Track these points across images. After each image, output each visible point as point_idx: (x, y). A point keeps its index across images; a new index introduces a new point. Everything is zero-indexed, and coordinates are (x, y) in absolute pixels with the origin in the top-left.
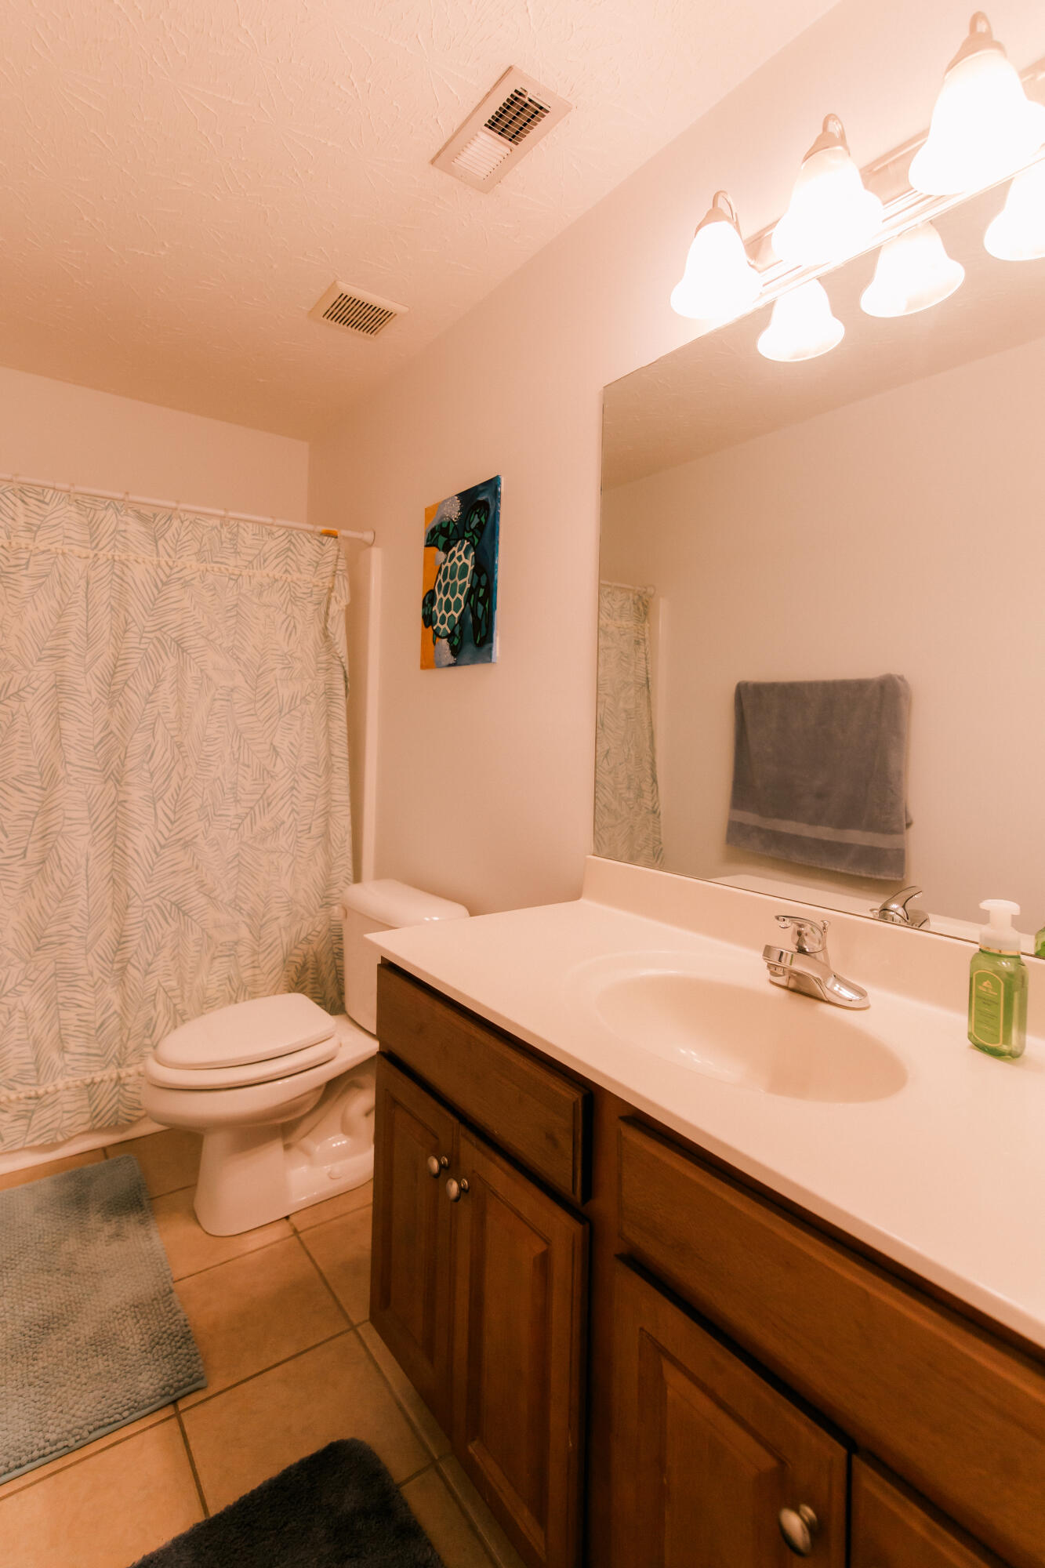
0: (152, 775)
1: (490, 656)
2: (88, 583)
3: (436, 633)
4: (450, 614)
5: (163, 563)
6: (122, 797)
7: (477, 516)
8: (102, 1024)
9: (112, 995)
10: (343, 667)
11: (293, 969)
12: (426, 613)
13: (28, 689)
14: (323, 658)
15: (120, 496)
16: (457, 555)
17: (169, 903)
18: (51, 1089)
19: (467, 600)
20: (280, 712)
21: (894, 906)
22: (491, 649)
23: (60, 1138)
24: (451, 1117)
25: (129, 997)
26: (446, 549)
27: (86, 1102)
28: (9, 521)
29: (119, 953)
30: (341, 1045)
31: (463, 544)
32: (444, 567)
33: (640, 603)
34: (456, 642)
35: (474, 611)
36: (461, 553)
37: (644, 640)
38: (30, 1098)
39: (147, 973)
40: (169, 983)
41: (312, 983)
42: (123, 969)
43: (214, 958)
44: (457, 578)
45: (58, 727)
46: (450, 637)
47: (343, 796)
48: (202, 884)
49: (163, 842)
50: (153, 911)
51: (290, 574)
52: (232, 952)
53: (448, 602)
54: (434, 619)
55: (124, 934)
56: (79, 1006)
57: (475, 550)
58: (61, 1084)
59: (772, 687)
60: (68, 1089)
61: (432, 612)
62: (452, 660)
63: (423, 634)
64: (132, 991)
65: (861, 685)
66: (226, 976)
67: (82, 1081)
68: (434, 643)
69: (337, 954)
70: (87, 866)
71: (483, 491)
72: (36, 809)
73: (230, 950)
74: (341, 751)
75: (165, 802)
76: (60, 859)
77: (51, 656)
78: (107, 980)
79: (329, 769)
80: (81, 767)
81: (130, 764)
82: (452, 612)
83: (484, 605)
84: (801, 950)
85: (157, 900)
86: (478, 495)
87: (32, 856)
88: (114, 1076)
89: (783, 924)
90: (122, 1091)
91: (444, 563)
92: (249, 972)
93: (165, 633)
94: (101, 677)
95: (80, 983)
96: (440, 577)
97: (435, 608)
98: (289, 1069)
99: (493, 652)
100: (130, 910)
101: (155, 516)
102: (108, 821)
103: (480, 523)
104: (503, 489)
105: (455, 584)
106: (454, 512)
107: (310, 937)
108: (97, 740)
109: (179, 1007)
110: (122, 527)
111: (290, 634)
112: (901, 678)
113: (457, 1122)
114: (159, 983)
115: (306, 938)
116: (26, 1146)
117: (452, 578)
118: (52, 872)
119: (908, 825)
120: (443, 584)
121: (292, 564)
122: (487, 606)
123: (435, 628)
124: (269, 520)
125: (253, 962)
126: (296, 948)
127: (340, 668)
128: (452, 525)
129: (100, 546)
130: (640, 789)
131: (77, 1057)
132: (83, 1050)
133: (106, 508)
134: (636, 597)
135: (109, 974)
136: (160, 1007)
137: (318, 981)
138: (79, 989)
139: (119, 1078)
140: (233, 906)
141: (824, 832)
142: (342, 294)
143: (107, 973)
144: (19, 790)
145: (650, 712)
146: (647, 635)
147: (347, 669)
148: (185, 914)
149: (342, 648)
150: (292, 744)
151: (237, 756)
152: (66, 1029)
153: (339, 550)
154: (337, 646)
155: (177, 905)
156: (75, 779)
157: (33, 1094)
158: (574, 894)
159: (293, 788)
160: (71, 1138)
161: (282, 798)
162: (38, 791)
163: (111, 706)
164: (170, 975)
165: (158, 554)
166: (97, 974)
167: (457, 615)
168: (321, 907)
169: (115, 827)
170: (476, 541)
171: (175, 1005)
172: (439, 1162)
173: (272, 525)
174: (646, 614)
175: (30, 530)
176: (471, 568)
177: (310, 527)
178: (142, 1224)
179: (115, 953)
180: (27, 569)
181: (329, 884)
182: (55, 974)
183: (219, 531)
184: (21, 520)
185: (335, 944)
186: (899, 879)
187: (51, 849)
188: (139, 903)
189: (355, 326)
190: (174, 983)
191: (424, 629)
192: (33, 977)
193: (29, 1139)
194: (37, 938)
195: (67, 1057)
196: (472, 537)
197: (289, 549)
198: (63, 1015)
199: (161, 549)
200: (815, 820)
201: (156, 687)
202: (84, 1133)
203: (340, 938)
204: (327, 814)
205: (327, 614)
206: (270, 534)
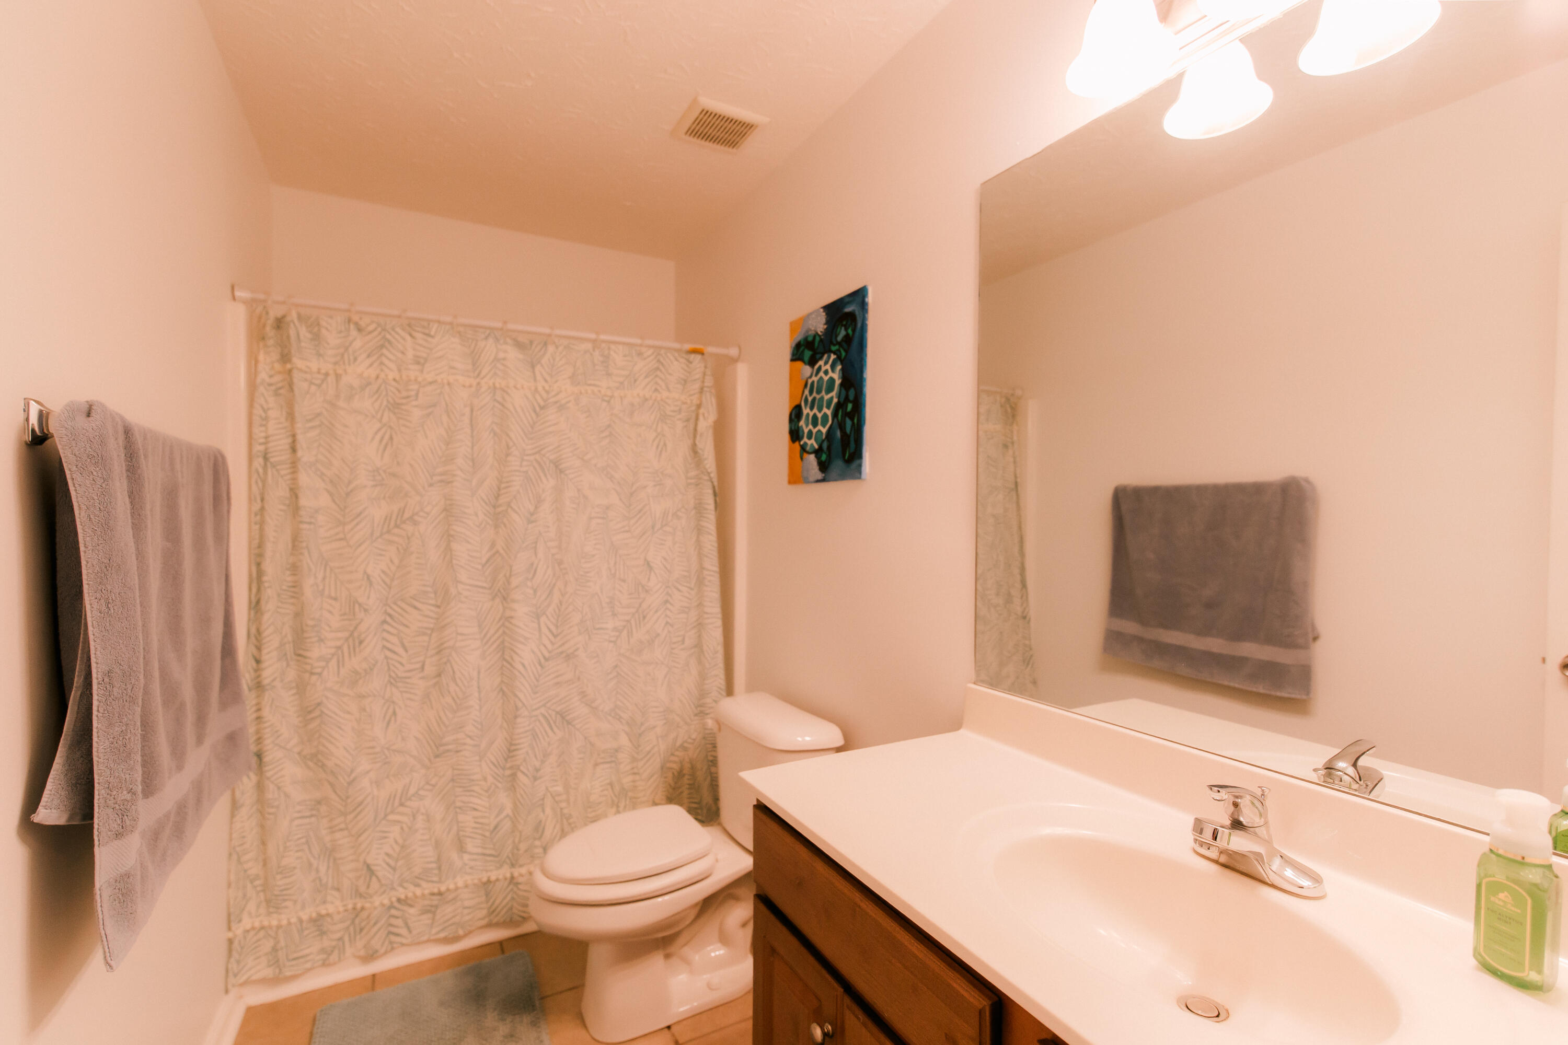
0: (535, 591)
1: (860, 472)
2: (472, 411)
3: (803, 449)
4: (816, 429)
5: (540, 389)
6: (508, 613)
7: (843, 328)
8: (496, 827)
9: (504, 799)
10: (712, 482)
11: (670, 775)
12: (793, 428)
13: (421, 514)
14: (693, 473)
15: (499, 325)
16: (823, 369)
17: (554, 713)
18: (452, 886)
19: (835, 415)
20: (653, 527)
21: (1341, 765)
22: (860, 466)
23: (461, 932)
24: (835, 985)
25: (520, 802)
26: (812, 362)
27: (484, 898)
28: (399, 355)
29: (509, 760)
30: (717, 861)
31: (829, 357)
32: (810, 381)
33: (1008, 406)
34: (824, 457)
35: (842, 426)
36: (828, 367)
37: (1013, 443)
38: (433, 894)
39: (535, 779)
40: (555, 788)
41: (688, 789)
42: (514, 776)
43: (596, 765)
44: (823, 393)
45: (448, 549)
46: (817, 452)
47: (714, 608)
48: (583, 694)
49: (547, 655)
50: (539, 721)
51: (659, 392)
52: (613, 759)
53: (815, 416)
54: (801, 434)
55: (514, 742)
56: (475, 809)
57: (842, 364)
58: (460, 883)
59: (1155, 491)
60: (466, 886)
61: (798, 427)
62: (820, 476)
63: (791, 450)
64: (522, 795)
65: (1258, 489)
66: (608, 781)
67: (480, 880)
68: (802, 458)
69: (712, 761)
70: (479, 678)
71: (849, 303)
72: (432, 626)
73: (612, 756)
74: (712, 565)
75: (547, 617)
76: (454, 672)
77: (441, 481)
78: (499, 785)
79: (700, 582)
80: (470, 585)
81: (515, 582)
82: (820, 427)
83: (852, 420)
84: (1237, 825)
85: (543, 710)
86: (844, 307)
87: (430, 670)
88: (508, 875)
89: (1217, 796)
90: (515, 889)
91: (811, 377)
92: (630, 778)
93: (544, 455)
94: (487, 501)
95: (476, 788)
96: (807, 392)
97: (802, 423)
98: (669, 887)
99: (863, 468)
100: (519, 720)
101: (531, 342)
102: (496, 636)
103: (847, 336)
104: (870, 299)
105: (822, 398)
106: (819, 325)
107: (686, 745)
108: (484, 560)
109: (565, 811)
110: (501, 355)
111: (661, 451)
112: (1307, 480)
113: (842, 990)
114: (547, 789)
115: (682, 746)
116: (432, 938)
117: (819, 392)
118: (447, 684)
119: (1315, 639)
120: (810, 399)
121: (660, 382)
122: (856, 421)
123: (802, 443)
124: (639, 341)
125: (633, 768)
126: (672, 755)
127: (709, 483)
128: (818, 339)
129: (482, 375)
130: (1009, 594)
131: (475, 857)
132: (479, 850)
133: (486, 338)
134: (1003, 400)
135: (501, 780)
136: (548, 811)
137: (694, 787)
138: (475, 794)
139: (512, 878)
140: (613, 715)
141: (1215, 645)
142: (703, 110)
143: (499, 779)
144: (415, 608)
145: (1019, 516)
146: (1015, 438)
147: (716, 484)
148: (569, 723)
149: (710, 463)
150: (665, 559)
151: (613, 572)
152: (463, 831)
153: (706, 367)
154: (706, 462)
155: (562, 715)
156: (466, 597)
157: (436, 890)
158: (954, 724)
159: (667, 602)
160: (470, 932)
161: (656, 611)
162: (433, 608)
163: (496, 527)
164: (556, 781)
165: (535, 380)
166: (490, 779)
167: (824, 430)
168: (696, 715)
169: (503, 642)
170: (843, 354)
171: (561, 809)
172: (822, 1030)
173: (641, 345)
174: (1014, 416)
175: (418, 363)
176: (838, 382)
177: (677, 345)
178: (535, 1025)
179: (506, 760)
180: (416, 399)
181: (703, 694)
182: (453, 780)
183: (591, 354)
184: (410, 354)
185: (710, 751)
186: (1304, 697)
187: (445, 663)
188: (526, 713)
189: (717, 141)
190: (559, 789)
191: (791, 443)
192: (433, 782)
193: (434, 931)
194: (436, 746)
195: (466, 857)
196: (839, 350)
197: (658, 369)
198: (461, 817)
199: (539, 377)
200: (1205, 631)
201: (536, 508)
202: (482, 927)
203: (714, 746)
204: (700, 626)
205: (695, 430)
206: (640, 354)
